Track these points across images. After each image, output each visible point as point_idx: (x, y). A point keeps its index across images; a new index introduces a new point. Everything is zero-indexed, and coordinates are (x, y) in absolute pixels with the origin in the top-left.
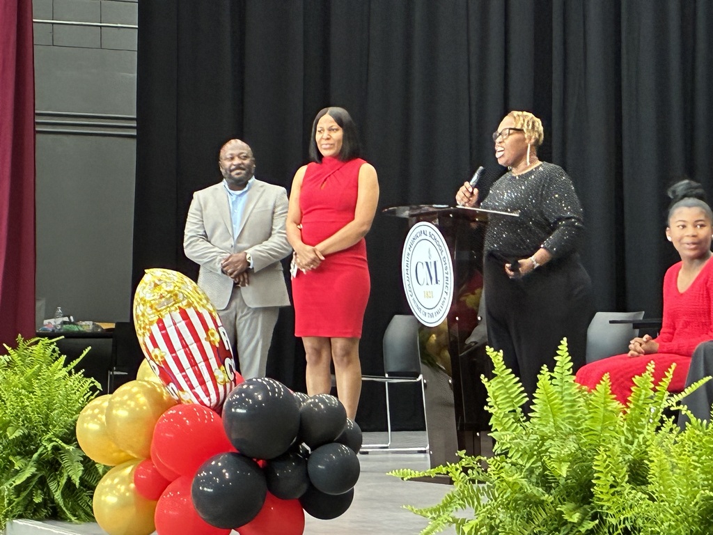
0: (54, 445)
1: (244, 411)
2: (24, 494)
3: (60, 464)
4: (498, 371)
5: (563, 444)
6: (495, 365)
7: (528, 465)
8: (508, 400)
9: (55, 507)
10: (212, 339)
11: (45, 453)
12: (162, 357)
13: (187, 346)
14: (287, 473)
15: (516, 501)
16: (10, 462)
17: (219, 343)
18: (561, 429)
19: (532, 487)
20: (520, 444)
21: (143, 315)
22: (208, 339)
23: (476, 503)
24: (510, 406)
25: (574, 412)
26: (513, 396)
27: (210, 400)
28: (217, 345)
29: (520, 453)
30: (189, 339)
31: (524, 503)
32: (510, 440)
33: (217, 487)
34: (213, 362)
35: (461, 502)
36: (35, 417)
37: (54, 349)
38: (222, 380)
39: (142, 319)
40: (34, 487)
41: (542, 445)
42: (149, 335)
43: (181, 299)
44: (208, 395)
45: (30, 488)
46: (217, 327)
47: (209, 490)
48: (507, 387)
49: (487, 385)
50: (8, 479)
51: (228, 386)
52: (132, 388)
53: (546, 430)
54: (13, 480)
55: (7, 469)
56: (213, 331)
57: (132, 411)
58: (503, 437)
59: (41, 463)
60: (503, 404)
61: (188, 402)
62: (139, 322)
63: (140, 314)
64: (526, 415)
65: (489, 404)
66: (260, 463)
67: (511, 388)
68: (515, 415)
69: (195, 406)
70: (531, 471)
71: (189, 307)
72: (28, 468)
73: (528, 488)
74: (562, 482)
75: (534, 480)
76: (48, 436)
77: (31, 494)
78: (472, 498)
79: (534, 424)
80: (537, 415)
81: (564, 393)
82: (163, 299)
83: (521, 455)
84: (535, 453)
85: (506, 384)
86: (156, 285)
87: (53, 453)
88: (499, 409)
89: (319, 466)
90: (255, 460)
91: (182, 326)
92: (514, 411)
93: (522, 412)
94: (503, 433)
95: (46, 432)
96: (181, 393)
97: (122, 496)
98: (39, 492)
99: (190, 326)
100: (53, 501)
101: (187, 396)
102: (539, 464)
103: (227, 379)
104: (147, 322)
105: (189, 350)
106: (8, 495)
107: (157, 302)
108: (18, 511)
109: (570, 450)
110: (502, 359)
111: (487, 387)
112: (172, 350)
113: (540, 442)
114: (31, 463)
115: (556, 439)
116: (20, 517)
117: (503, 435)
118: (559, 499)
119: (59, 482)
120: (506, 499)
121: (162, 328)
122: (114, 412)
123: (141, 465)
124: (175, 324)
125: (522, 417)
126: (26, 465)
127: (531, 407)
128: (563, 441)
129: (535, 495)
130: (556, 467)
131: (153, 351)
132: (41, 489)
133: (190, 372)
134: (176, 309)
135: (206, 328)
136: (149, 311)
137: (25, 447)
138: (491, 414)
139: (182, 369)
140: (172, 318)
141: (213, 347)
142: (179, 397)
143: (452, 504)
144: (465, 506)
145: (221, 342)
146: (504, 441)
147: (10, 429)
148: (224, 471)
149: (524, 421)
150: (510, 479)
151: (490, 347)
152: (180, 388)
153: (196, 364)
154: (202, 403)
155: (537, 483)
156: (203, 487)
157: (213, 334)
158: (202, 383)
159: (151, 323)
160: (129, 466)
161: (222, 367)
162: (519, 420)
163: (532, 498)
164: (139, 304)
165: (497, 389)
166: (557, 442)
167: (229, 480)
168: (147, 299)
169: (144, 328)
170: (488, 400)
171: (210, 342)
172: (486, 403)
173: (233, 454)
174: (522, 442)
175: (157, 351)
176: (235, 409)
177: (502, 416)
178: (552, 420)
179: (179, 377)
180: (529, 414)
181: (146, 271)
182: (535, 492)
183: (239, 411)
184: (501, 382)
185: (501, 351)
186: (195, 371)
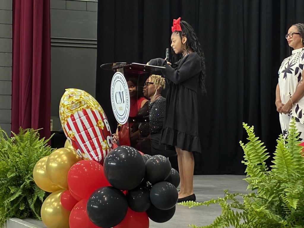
0: (31, 181)
1: (115, 164)
2: (15, 205)
3: (34, 191)
4: (250, 138)
5: (294, 186)
6: (248, 134)
7: (270, 200)
8: (257, 157)
9: (31, 212)
10: (100, 125)
11: (26, 185)
12: (73, 135)
13: (87, 129)
14: (139, 198)
15: (262, 224)
16: (9, 189)
17: (103, 128)
18: (292, 176)
19: (273, 215)
20: (264, 186)
21: (63, 113)
22: (97, 125)
23: (236, 223)
24: (258, 161)
25: (300, 165)
26: (260, 154)
27: (98, 158)
28: (103, 129)
29: (264, 192)
30: (87, 125)
31: (267, 226)
32: (258, 183)
33: (100, 205)
34: (100, 138)
35: (226, 223)
36: (22, 167)
37: (37, 134)
38: (105, 147)
39: (63, 115)
40: (21, 202)
41: (279, 186)
42: (66, 123)
43: (83, 104)
44: (97, 155)
45: (18, 203)
46: (103, 119)
47: (96, 207)
48: (256, 148)
49: (243, 147)
50: (8, 198)
51: (108, 150)
52: (60, 151)
53: (282, 177)
54: (10, 198)
55: (7, 192)
56: (101, 121)
57: (59, 164)
58: (253, 181)
59: (25, 190)
60: (254, 159)
61: (87, 159)
62: (62, 116)
63: (62, 112)
64: (268, 166)
65: (245, 159)
66: (125, 192)
67: (259, 149)
68: (262, 167)
69: (90, 161)
70: (272, 203)
71: (88, 108)
72: (18, 192)
73: (270, 215)
74: (293, 212)
75: (274, 209)
76: (28, 177)
77: (19, 206)
78: (233, 220)
79: (274, 173)
80: (276, 166)
81: (293, 153)
82: (74, 104)
83: (265, 193)
84: (275, 191)
85: (255, 146)
86: (70, 97)
87: (30, 185)
88: (251, 162)
89: (156, 194)
90: (122, 191)
91: (84, 118)
92: (261, 164)
93: (266, 165)
94: (253, 178)
95: (27, 174)
96: (83, 154)
97: (55, 209)
98: (23, 204)
99: (88, 118)
100: (30, 209)
101: (86, 156)
102: (277, 199)
103: (108, 147)
104: (65, 116)
105: (88, 131)
106: (7, 206)
107: (70, 106)
108: (12, 214)
109: (299, 190)
110: (253, 131)
111: (243, 148)
112: (78, 131)
113: (278, 184)
114: (20, 190)
115: (289, 183)
116: (14, 217)
117: (253, 180)
118: (291, 224)
119: (33, 199)
120: (255, 223)
121: (73, 119)
122: (50, 164)
123: (65, 192)
124: (80, 117)
125: (266, 168)
126: (17, 191)
127: (272, 161)
128: (294, 184)
129: (275, 220)
130: (289, 201)
131: (69, 132)
132: (24, 203)
133: (88, 143)
134: (81, 110)
135: (97, 120)
136: (66, 110)
137: (18, 182)
138: (246, 166)
139: (84, 142)
140: (78, 114)
141: (100, 129)
142: (82, 156)
143: (220, 224)
144: (229, 226)
145: (105, 127)
146: (254, 184)
147: (9, 173)
148: (104, 196)
149: (267, 171)
150: (258, 210)
151: (245, 123)
152: (83, 152)
153: (91, 139)
154: (94, 159)
155: (276, 211)
156: (93, 205)
157: (100, 123)
158: (94, 149)
159: (68, 117)
160: (59, 193)
161: (105, 141)
162: (264, 170)
163: (273, 222)
164: (61, 107)
165: (250, 150)
166: (290, 185)
167: (107, 201)
168: (65, 104)
169: (64, 120)
170: (244, 157)
171: (99, 127)
172: (243, 159)
173: (109, 187)
174: (266, 185)
175: (70, 132)
176: (110, 162)
177: (253, 167)
178: (286, 170)
179: (82, 145)
180: (271, 166)
181: (66, 90)
182: (275, 218)
183: (112, 164)
184: (253, 145)
185: (253, 126)
186: (90, 143)
